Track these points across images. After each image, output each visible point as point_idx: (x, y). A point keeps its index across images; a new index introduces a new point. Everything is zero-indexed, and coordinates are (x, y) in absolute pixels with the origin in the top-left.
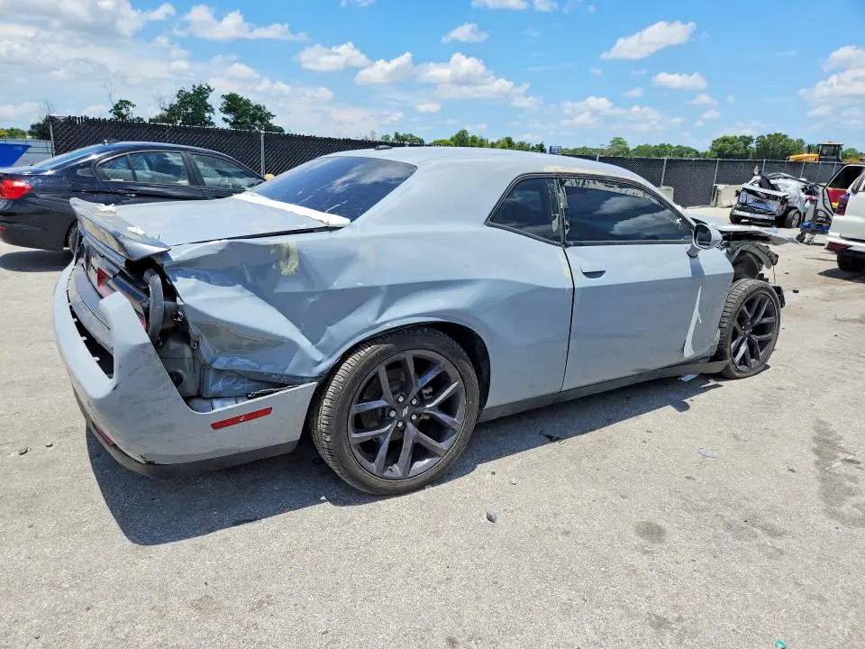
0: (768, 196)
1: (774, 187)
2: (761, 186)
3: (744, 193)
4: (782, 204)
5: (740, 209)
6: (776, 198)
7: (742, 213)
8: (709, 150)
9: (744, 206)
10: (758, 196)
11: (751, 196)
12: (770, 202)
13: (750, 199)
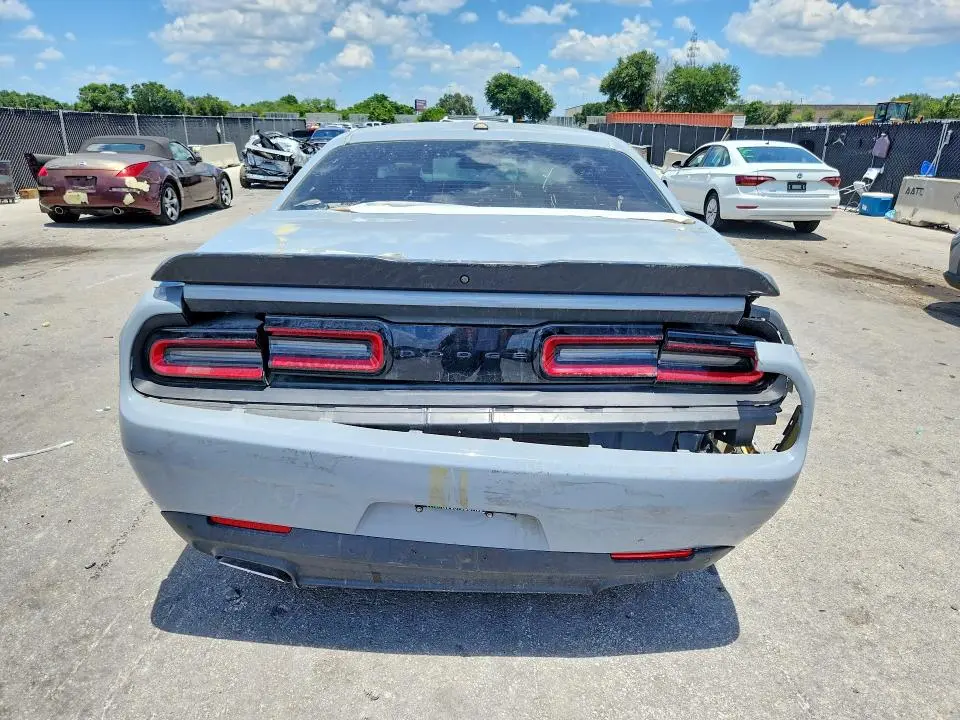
0: (275, 157)
1: (276, 147)
2: (264, 146)
3: (250, 155)
4: (291, 164)
5: (252, 173)
6: (282, 158)
7: (255, 177)
8: (78, 101)
9: (254, 169)
10: (264, 156)
11: (257, 157)
12: (279, 162)
13: (258, 160)
